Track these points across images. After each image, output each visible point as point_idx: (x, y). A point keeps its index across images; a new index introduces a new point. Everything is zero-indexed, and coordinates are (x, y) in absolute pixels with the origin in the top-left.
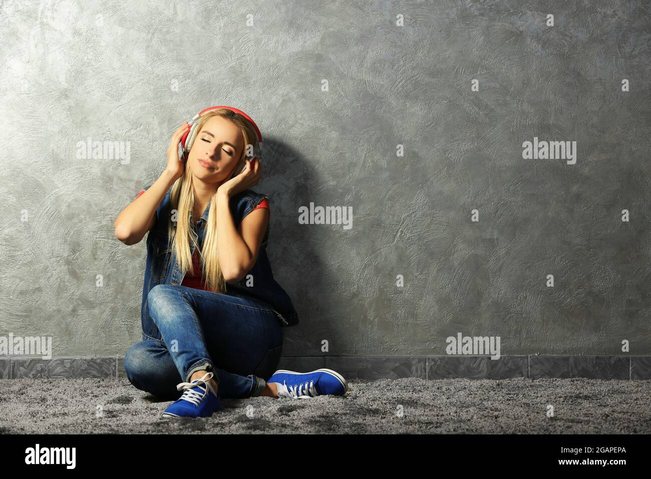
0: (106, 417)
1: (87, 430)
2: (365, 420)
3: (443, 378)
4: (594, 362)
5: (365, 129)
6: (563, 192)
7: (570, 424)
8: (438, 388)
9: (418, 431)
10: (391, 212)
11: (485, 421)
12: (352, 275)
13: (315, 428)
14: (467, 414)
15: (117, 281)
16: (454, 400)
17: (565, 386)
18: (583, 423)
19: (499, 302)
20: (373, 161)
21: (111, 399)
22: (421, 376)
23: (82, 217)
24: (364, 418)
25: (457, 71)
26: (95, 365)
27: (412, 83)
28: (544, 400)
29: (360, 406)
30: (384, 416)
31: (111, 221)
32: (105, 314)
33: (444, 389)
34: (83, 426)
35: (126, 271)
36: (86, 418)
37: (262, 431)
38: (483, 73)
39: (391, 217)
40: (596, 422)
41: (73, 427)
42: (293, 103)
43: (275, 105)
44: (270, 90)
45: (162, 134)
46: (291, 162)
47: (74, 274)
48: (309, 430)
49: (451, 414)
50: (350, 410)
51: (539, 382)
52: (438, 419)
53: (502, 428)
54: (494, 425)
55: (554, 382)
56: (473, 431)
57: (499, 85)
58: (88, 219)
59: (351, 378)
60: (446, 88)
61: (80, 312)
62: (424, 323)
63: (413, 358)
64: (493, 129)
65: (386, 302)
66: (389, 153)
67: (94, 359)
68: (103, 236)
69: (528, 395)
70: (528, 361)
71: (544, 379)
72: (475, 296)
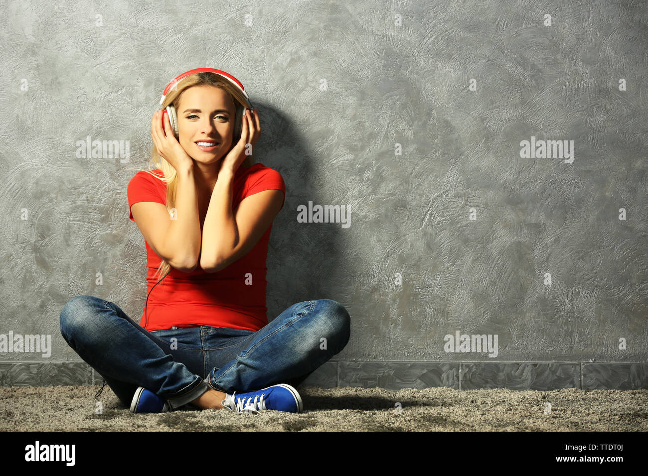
3: (479, 387)
5: (388, 94)
6: (624, 168)
8: (472, 402)
10: (419, 192)
12: (373, 265)
15: (94, 271)
16: (490, 417)
17: (624, 400)
19: (546, 298)
20: (397, 132)
21: (90, 413)
22: (454, 385)
23: (53, 195)
25: (498, 24)
26: (66, 370)
27: (445, 40)
29: (380, 423)
31: (87, 200)
33: (479, 403)
35: (105, 260)
38: (529, 26)
39: (418, 197)
42: (303, 62)
43: (282, 64)
44: (276, 48)
45: (148, 99)
47: (42, 263)
51: (593, 394)
55: (611, 395)
57: (548, 41)
58: (59, 198)
59: (370, 387)
60: (485, 45)
61: (50, 308)
62: (456, 323)
63: (443, 364)
64: (540, 93)
65: (411, 298)
66: (416, 122)
67: (66, 364)
68: (78, 219)
69: (578, 411)
70: (581, 369)
71: (599, 391)
72: (517, 291)
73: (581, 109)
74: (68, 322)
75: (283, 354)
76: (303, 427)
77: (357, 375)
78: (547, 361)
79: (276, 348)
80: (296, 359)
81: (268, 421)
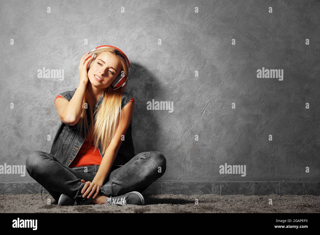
3: (230, 194)
4: (317, 186)
5: (185, 52)
6: (299, 88)
8: (226, 200)
10: (200, 100)
12: (178, 135)
15: (44, 138)
16: (234, 207)
17: (300, 200)
19: (262, 151)
20: (189, 71)
21: (41, 206)
22: (217, 193)
23: (23, 102)
25: (238, 19)
26: (30, 186)
27: (212, 26)
29: (181, 210)
31: (40, 104)
33: (229, 201)
35: (49, 133)
38: (253, 20)
39: (200, 102)
42: (144, 37)
43: (134, 38)
44: (131, 30)
45: (69, 55)
46: (143, 71)
47: (18, 135)
51: (284, 197)
55: (293, 197)
57: (262, 27)
58: (26, 103)
59: (177, 194)
60: (232, 29)
61: (22, 156)
62: (218, 163)
63: (212, 183)
64: (259, 52)
65: (197, 151)
66: (199, 66)
67: (30, 183)
68: (35, 113)
69: (277, 204)
70: (278, 185)
71: (287, 196)
72: (248, 148)
73: (278, 60)
74: (30, 164)
75: (133, 178)
76: (144, 211)
77: (171, 188)
78: (262, 181)
79: (130, 175)
80: (140, 180)
81: (127, 209)
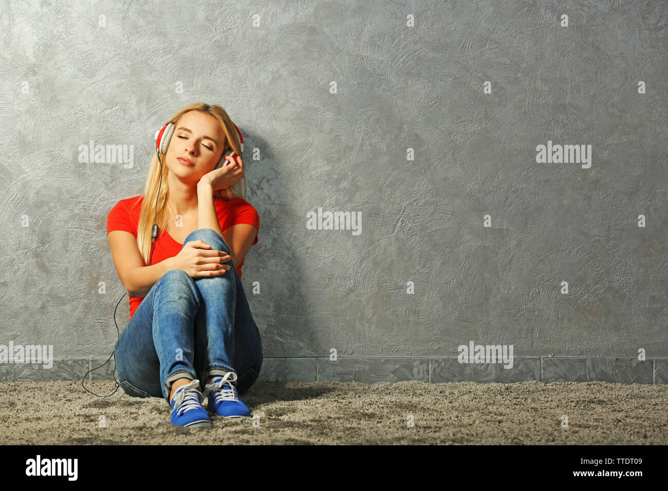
0: (83, 421)
1: (64, 435)
2: (360, 424)
3: (448, 381)
4: (614, 364)
5: (363, 109)
6: (580, 178)
7: (577, 429)
8: (441, 392)
9: (415, 435)
10: (391, 200)
11: (487, 425)
12: (349, 268)
13: (307, 432)
14: (469, 419)
15: (91, 275)
16: (456, 404)
17: (581, 390)
18: (590, 429)
19: (509, 298)
20: (371, 145)
21: (86, 403)
22: (424, 379)
23: (52, 205)
24: (358, 422)
25: (463, 46)
26: (65, 367)
27: (414, 59)
28: (554, 404)
29: (355, 410)
30: (381, 420)
31: (84, 209)
32: (77, 310)
33: (447, 393)
34: (60, 430)
35: (101, 264)
36: (62, 422)
37: (250, 435)
38: (492, 47)
39: (390, 205)
40: (605, 427)
41: (49, 431)
42: (283, 81)
43: (264, 83)
44: (258, 67)
45: (140, 115)
47: (42, 267)
48: (300, 434)
49: (452, 418)
50: (344, 414)
51: (552, 386)
52: (437, 424)
53: (504, 432)
54: (496, 429)
55: (569, 386)
56: (473, 435)
57: (509, 60)
58: (58, 207)
59: (347, 381)
60: (451, 64)
61: (50, 309)
62: (426, 321)
63: (414, 359)
64: (503, 109)
65: (385, 299)
66: (389, 135)
67: (66, 361)
68: (75, 226)
69: (538, 399)
70: (541, 363)
71: (558, 383)
72: (483, 292)
73: (540, 124)
77: (335, 370)
